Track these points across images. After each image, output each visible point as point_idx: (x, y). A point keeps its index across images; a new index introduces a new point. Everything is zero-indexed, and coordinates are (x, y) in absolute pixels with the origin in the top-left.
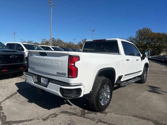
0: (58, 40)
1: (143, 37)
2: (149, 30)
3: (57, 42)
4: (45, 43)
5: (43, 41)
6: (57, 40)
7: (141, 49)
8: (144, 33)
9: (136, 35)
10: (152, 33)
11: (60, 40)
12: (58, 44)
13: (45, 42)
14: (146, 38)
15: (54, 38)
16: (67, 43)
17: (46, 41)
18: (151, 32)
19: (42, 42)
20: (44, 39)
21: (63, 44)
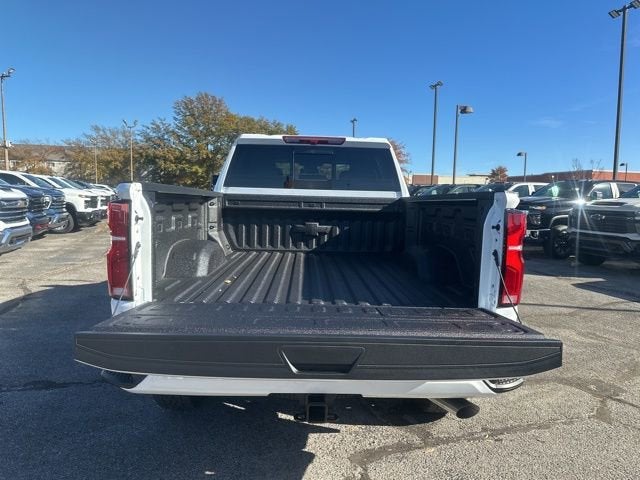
1: (201, 128)
2: (218, 104)
7: (200, 170)
8: (205, 112)
9: (175, 119)
10: (229, 117)
14: (213, 133)
18: (227, 113)
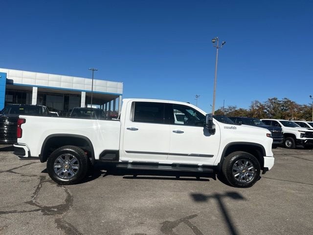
0: (285, 102)
3: (283, 106)
4: (257, 108)
5: (254, 105)
6: (281, 102)
11: (289, 101)
12: (285, 109)
13: (257, 106)
15: (275, 99)
16: (306, 107)
17: (259, 105)
19: (253, 107)
20: (257, 102)
21: (296, 110)
